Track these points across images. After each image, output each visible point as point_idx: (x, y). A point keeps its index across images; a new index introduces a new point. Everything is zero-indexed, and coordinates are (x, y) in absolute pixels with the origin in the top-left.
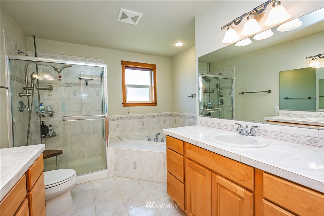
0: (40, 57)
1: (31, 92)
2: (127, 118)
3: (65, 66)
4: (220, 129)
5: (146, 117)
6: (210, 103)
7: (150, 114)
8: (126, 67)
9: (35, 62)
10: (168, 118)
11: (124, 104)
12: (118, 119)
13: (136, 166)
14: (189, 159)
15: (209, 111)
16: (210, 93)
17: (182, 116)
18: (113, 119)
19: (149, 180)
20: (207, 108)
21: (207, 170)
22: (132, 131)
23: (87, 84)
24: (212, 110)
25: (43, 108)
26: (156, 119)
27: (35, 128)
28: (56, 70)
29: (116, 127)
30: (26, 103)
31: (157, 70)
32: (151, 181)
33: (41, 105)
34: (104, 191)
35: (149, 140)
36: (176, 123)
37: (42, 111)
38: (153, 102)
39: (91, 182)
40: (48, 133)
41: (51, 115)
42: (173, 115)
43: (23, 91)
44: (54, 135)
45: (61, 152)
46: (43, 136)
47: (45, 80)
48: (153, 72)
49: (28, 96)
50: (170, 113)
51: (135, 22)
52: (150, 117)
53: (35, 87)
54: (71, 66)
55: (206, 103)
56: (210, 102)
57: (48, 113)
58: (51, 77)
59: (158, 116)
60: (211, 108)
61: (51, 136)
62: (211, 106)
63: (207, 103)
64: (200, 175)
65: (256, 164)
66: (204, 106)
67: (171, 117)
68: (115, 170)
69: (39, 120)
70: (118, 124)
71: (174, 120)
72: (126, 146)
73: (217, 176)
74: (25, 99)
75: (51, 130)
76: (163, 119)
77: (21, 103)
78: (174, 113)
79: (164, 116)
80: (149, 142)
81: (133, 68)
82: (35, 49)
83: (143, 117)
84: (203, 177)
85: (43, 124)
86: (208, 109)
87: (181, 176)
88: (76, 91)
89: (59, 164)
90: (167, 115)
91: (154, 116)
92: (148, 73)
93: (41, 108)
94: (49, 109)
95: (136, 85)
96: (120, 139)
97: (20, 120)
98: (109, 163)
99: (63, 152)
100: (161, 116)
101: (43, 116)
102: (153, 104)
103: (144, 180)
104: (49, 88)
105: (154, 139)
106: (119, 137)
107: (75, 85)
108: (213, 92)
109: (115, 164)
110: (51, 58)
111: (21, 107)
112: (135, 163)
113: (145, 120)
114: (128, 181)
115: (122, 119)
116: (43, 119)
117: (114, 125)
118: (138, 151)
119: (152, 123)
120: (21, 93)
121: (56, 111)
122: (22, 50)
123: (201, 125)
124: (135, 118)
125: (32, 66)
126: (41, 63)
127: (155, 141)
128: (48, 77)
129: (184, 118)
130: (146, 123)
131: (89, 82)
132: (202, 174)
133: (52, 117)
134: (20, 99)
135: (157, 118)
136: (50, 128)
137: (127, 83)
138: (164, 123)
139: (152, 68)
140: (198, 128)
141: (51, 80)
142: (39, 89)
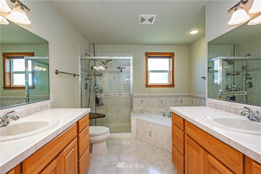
0: (97, 56)
1: (91, 77)
2: (148, 97)
3: (108, 61)
4: (229, 112)
5: (165, 96)
6: (234, 86)
7: (168, 94)
8: (149, 57)
9: (94, 60)
10: (185, 98)
11: (147, 86)
12: (142, 97)
13: (151, 134)
14: (188, 135)
15: (234, 93)
16: (235, 76)
17: (199, 98)
18: (138, 97)
19: (161, 147)
20: (230, 91)
21: (201, 148)
22: (152, 107)
23: (121, 71)
24: (238, 93)
25: (97, 87)
26: (173, 99)
27: (93, 100)
28: (103, 63)
29: (140, 103)
30: (88, 84)
31: (175, 57)
32: (163, 149)
33: (96, 85)
34: (127, 147)
35: (164, 115)
36: (192, 103)
37: (97, 89)
38: (171, 84)
39: (120, 139)
40: (99, 103)
41: (101, 92)
42: (189, 96)
43: (87, 77)
44: (102, 104)
45: (104, 116)
46: (97, 105)
47: (100, 70)
48: (171, 59)
49: (89, 80)
50: (188, 94)
51: (151, 22)
52: (168, 96)
53: (93, 74)
54: (112, 60)
55: (229, 86)
56: (234, 84)
57: (99, 90)
58: (103, 68)
59: (175, 96)
60: (236, 91)
61: (101, 105)
62: (236, 89)
63: (231, 86)
64: (195, 152)
65: (244, 150)
66: (227, 88)
67: (188, 98)
68: (136, 134)
69: (95, 95)
70: (142, 101)
71: (191, 101)
72: (145, 118)
73: (209, 155)
74: (88, 82)
75: (101, 101)
76: (180, 99)
77: (86, 84)
78: (191, 94)
79: (181, 96)
80: (164, 117)
81: (154, 57)
82: (94, 52)
83: (162, 96)
84: (198, 154)
85: (97, 97)
86: (232, 91)
87: (182, 149)
88: (115, 76)
89: (104, 123)
90: (184, 96)
91: (172, 96)
92: (167, 60)
93: (96, 87)
94: (100, 88)
95: (157, 71)
96: (142, 112)
97: (86, 94)
98: (132, 129)
99: (106, 116)
100: (178, 96)
101: (97, 92)
102: (170, 86)
103: (157, 147)
104: (100, 74)
105: (168, 115)
106: (142, 110)
107: (114, 72)
108: (238, 74)
109: (136, 130)
110: (102, 56)
111: (86, 86)
112: (151, 132)
113: (163, 99)
114: (145, 144)
115: (145, 97)
116: (97, 94)
117: (139, 101)
118: (153, 123)
119: (170, 102)
120: (86, 78)
121: (103, 90)
122: (88, 53)
123: (210, 106)
124: (155, 96)
125: (92, 62)
126: (97, 60)
127: (168, 117)
128: (102, 68)
129: (200, 100)
130: (164, 101)
131: (123, 70)
132: (197, 151)
133: (101, 93)
134: (86, 82)
135: (175, 98)
136: (100, 100)
137: (150, 69)
138: (181, 102)
139: (171, 56)
140: (206, 109)
141: (103, 69)
142: (95, 76)
